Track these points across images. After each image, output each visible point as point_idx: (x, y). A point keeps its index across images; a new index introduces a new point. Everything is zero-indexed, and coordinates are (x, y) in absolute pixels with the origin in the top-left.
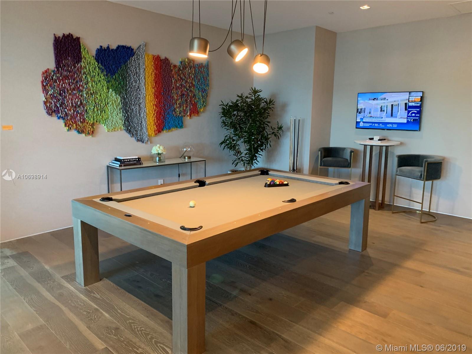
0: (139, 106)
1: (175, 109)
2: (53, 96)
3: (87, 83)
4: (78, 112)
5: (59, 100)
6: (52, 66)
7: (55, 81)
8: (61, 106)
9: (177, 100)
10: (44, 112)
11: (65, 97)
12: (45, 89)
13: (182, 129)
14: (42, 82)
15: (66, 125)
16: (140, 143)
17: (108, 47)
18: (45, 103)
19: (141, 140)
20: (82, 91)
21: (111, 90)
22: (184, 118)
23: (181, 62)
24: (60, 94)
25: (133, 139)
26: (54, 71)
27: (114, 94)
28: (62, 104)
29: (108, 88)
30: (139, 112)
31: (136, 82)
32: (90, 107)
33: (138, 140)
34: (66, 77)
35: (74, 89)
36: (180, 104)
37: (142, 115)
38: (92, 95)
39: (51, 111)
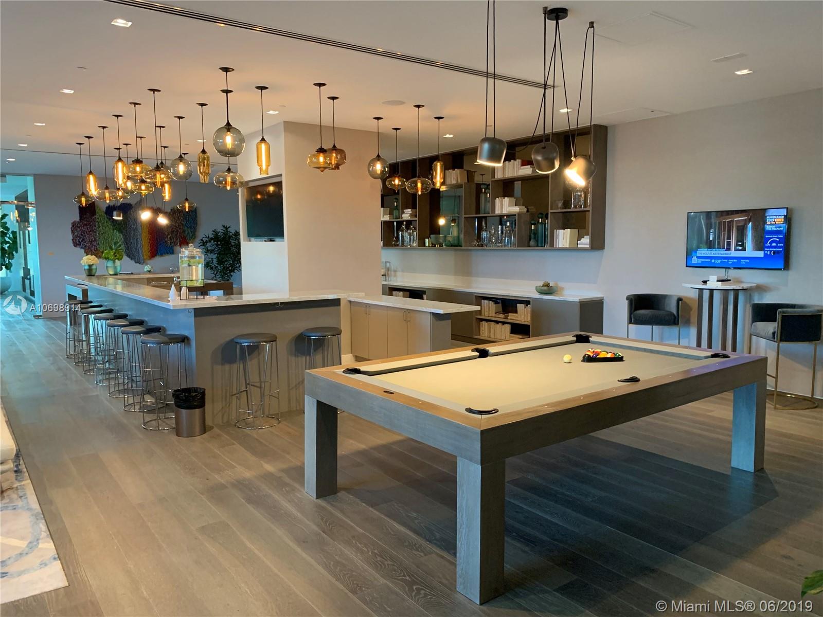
0: (137, 240)
1: (166, 242)
2: (77, 236)
3: (99, 227)
4: (93, 245)
5: (81, 238)
6: (77, 219)
7: (79, 228)
8: (82, 241)
9: (167, 235)
10: (72, 245)
11: (85, 236)
12: (73, 232)
13: (173, 256)
14: (71, 228)
15: (85, 252)
16: (138, 264)
17: (114, 205)
18: (73, 240)
19: (138, 262)
20: (95, 232)
21: (115, 231)
22: (175, 248)
23: (171, 210)
24: (82, 235)
25: (133, 261)
26: (78, 222)
27: (117, 233)
28: (83, 240)
29: (113, 230)
30: (137, 244)
31: (134, 225)
32: (101, 241)
33: (136, 262)
34: (86, 225)
35: (90, 231)
36: (170, 238)
37: (139, 246)
38: (102, 234)
39: (75, 245)
